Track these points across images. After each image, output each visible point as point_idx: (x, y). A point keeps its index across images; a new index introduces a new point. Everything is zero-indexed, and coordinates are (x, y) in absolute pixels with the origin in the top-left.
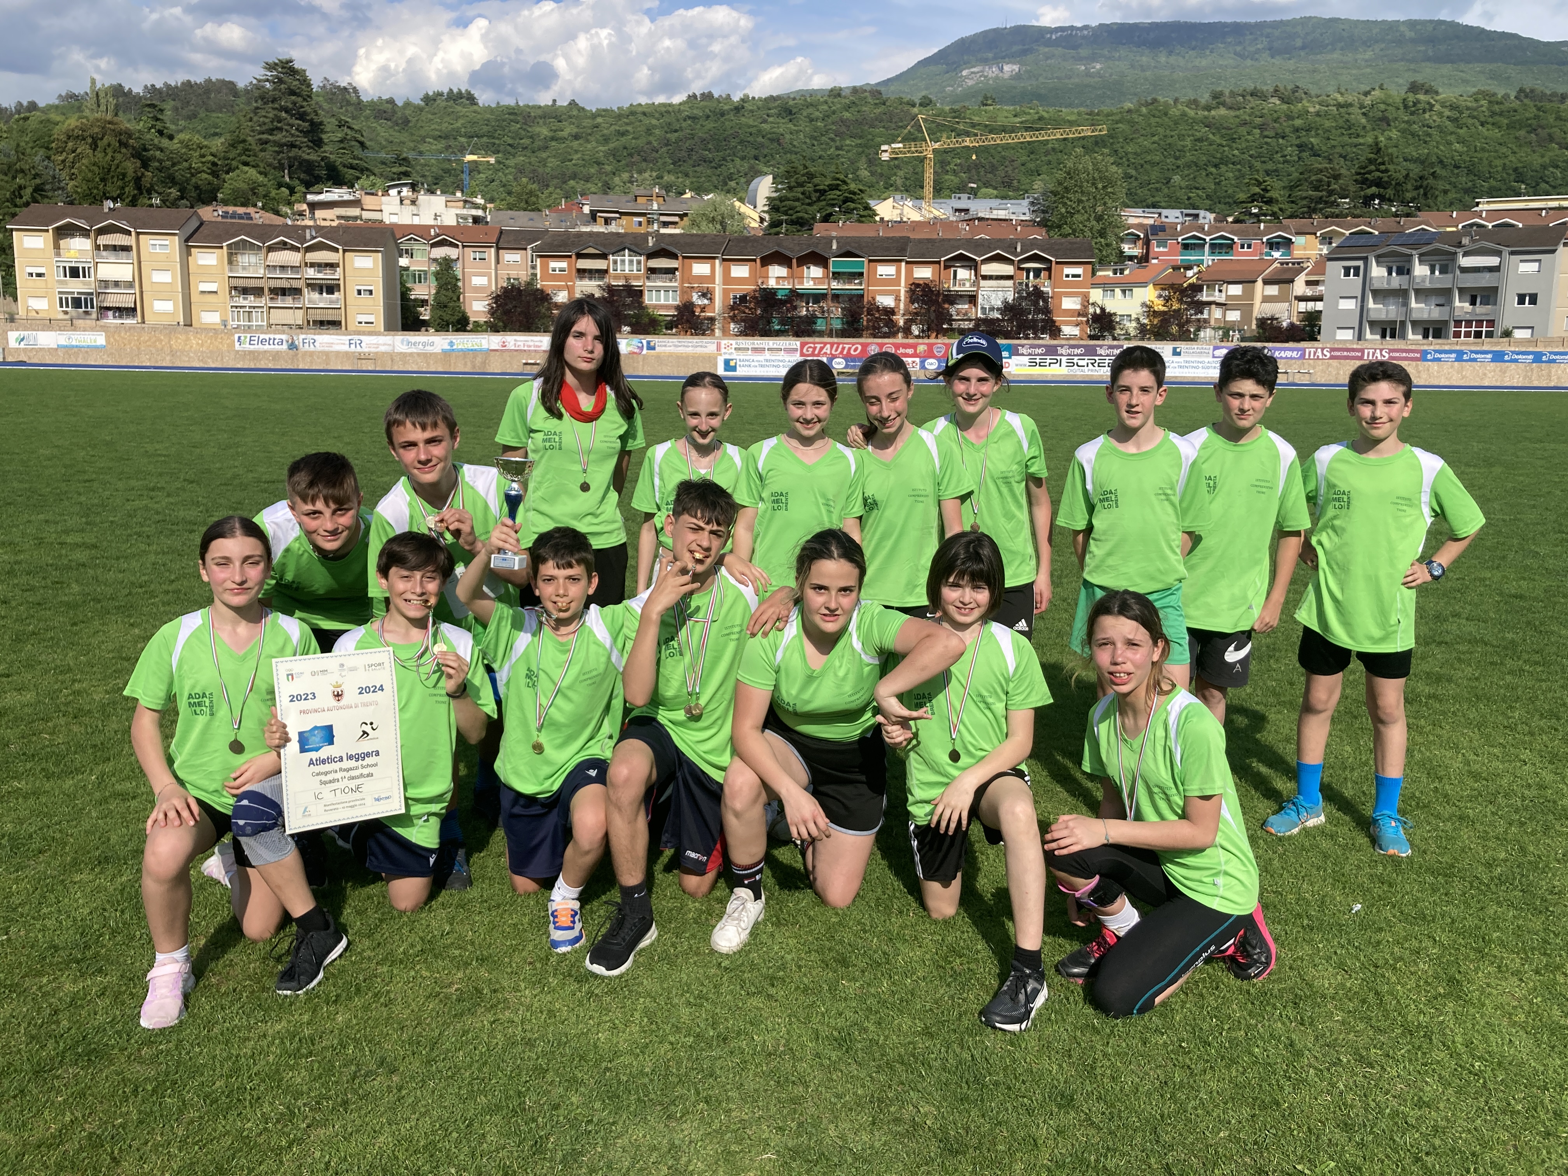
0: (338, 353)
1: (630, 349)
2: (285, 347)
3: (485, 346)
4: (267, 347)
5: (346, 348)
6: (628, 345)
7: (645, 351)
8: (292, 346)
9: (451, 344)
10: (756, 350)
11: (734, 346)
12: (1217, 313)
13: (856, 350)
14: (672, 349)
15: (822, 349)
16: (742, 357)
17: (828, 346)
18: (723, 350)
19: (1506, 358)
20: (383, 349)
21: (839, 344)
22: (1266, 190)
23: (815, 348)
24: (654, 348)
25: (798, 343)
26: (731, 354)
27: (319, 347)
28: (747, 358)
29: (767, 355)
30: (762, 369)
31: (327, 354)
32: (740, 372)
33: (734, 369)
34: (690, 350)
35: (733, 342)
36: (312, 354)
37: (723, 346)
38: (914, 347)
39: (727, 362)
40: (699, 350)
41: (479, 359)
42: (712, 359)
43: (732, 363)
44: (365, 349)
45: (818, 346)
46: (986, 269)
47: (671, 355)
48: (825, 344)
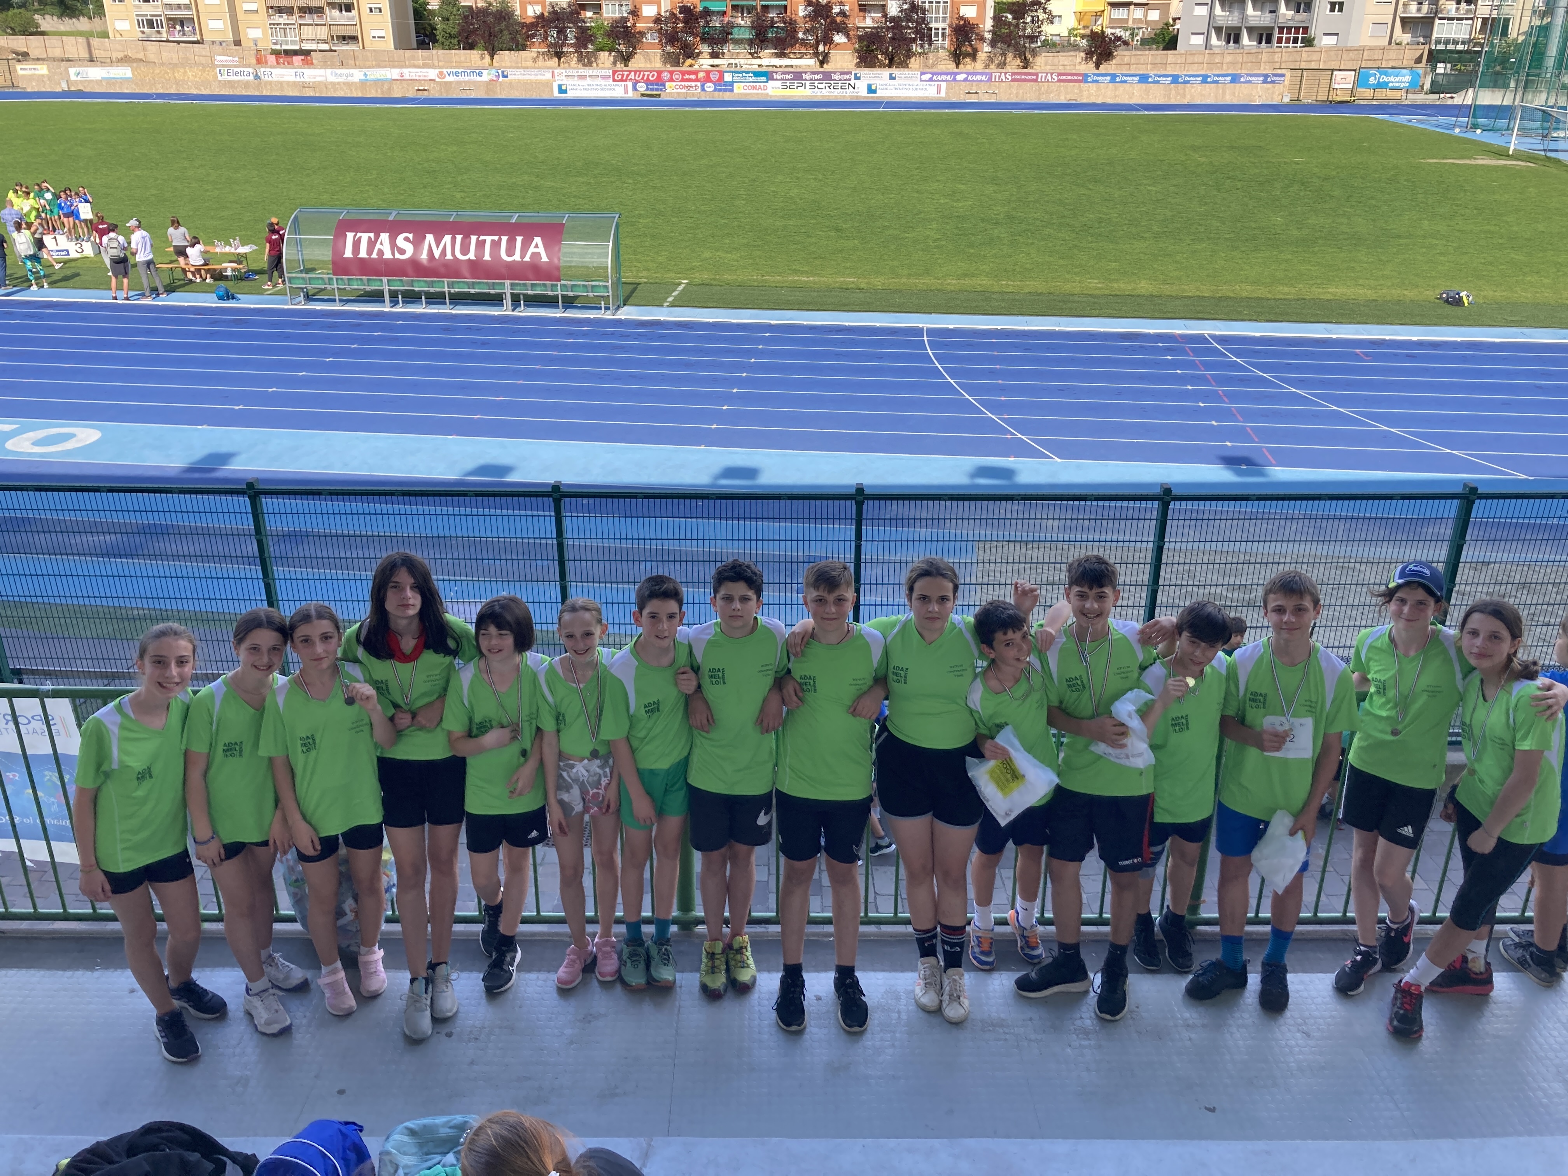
0: (288, 82)
2: (251, 77)
3: (389, 77)
4: (239, 78)
5: (292, 79)
8: (257, 77)
9: (365, 75)
10: (580, 77)
11: (564, 73)
14: (521, 77)
16: (571, 83)
19: (1150, 80)
20: (319, 79)
26: (562, 80)
27: (275, 79)
28: (574, 83)
29: (589, 81)
30: (586, 92)
31: (281, 83)
32: (570, 94)
33: (565, 92)
34: (533, 78)
36: (270, 83)
39: (560, 86)
40: (539, 77)
41: (386, 87)
42: (548, 85)
44: (307, 79)
47: (519, 81)
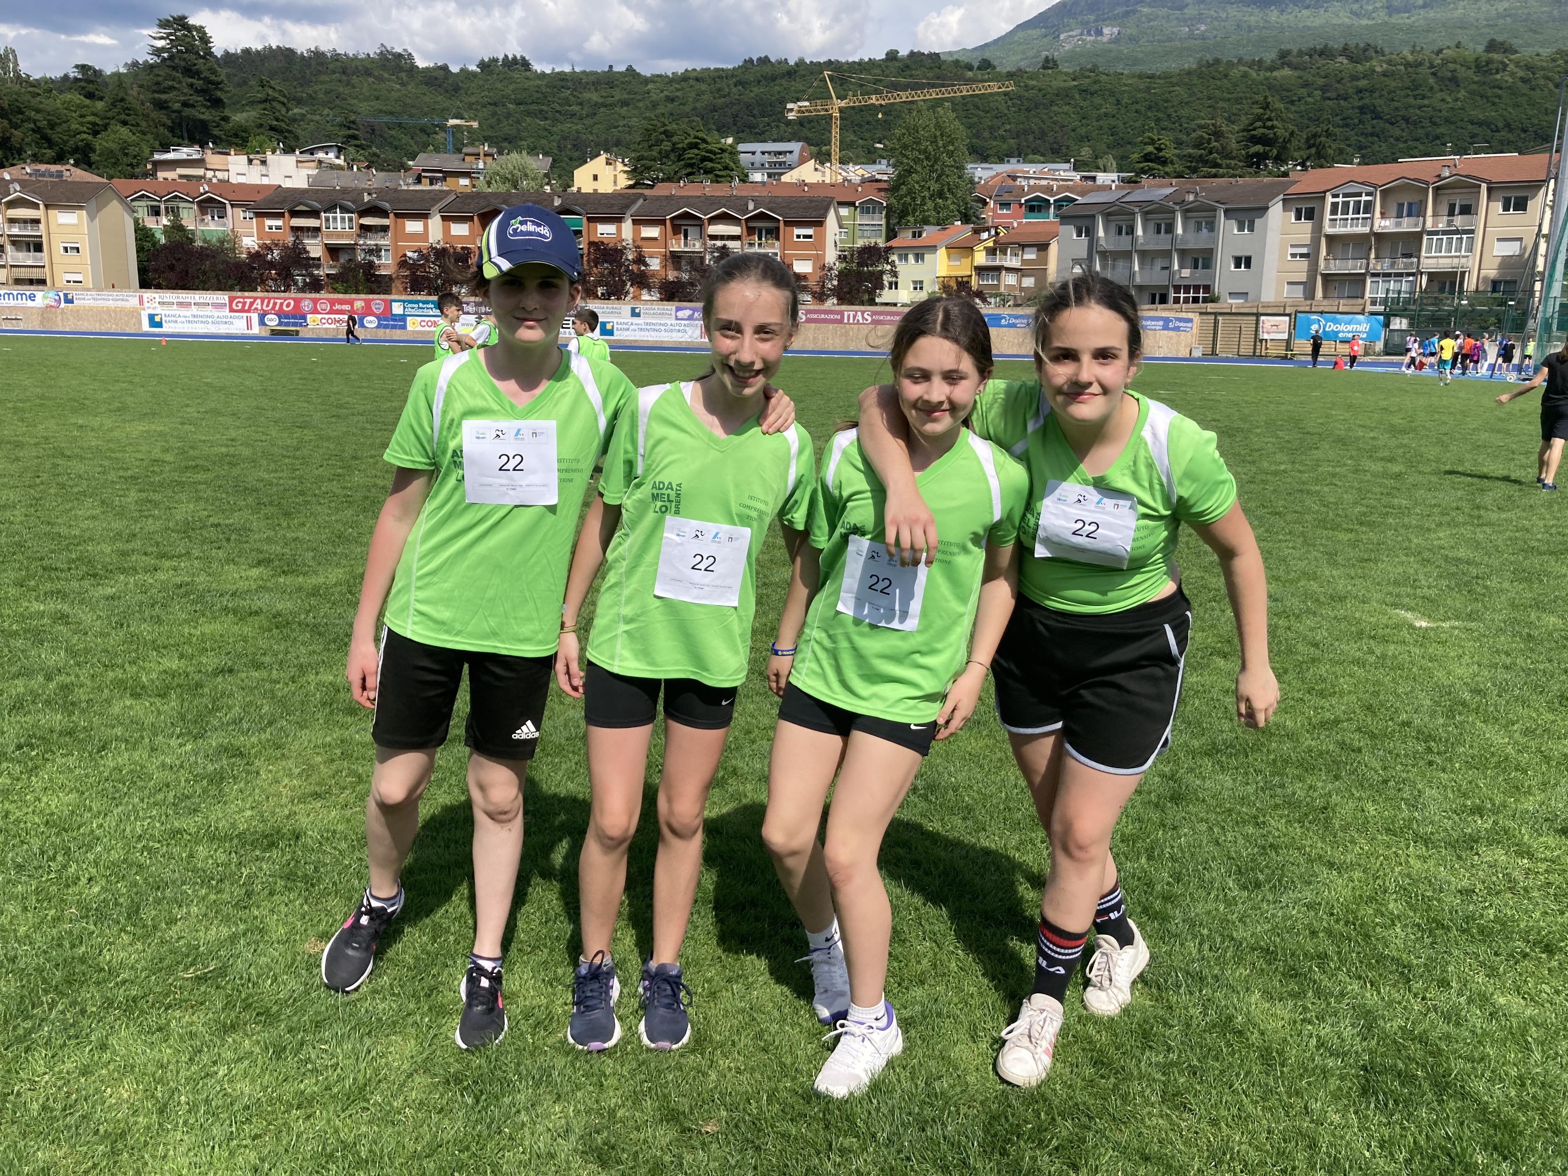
1: (47, 302)
6: (44, 297)
7: (63, 305)
10: (180, 304)
11: (157, 300)
12: (1010, 280)
13: (288, 305)
15: (252, 304)
16: (167, 313)
17: (259, 301)
18: (146, 305)
21: (269, 299)
22: (1159, 149)
23: (244, 303)
24: (71, 301)
25: (226, 297)
26: (154, 308)
28: (173, 313)
29: (194, 310)
30: (190, 325)
32: (167, 328)
33: (159, 325)
34: (111, 304)
35: (157, 296)
37: (145, 300)
38: (351, 303)
39: (151, 317)
40: (120, 304)
42: (135, 314)
43: (157, 319)
45: (248, 301)
46: (713, 229)
47: (91, 309)
48: (255, 299)
